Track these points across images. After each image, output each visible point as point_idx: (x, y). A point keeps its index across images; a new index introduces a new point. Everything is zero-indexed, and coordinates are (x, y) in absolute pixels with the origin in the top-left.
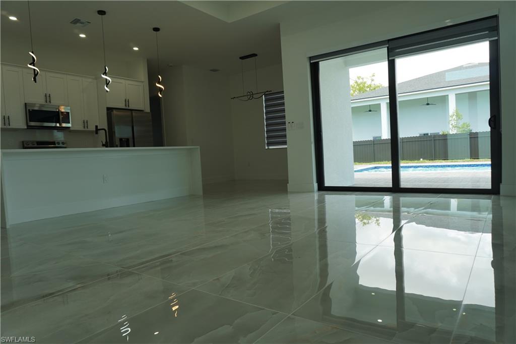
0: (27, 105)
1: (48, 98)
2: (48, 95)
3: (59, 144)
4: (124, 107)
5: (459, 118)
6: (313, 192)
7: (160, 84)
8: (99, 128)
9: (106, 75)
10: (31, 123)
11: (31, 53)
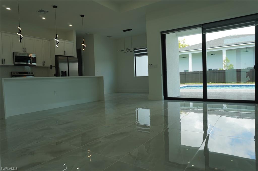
0: (14, 53)
1: (25, 50)
2: (25, 48)
3: (30, 74)
4: (64, 55)
5: (228, 62)
6: (162, 100)
7: (84, 44)
8: (52, 66)
9: (57, 39)
10: (16, 62)
11: (19, 27)
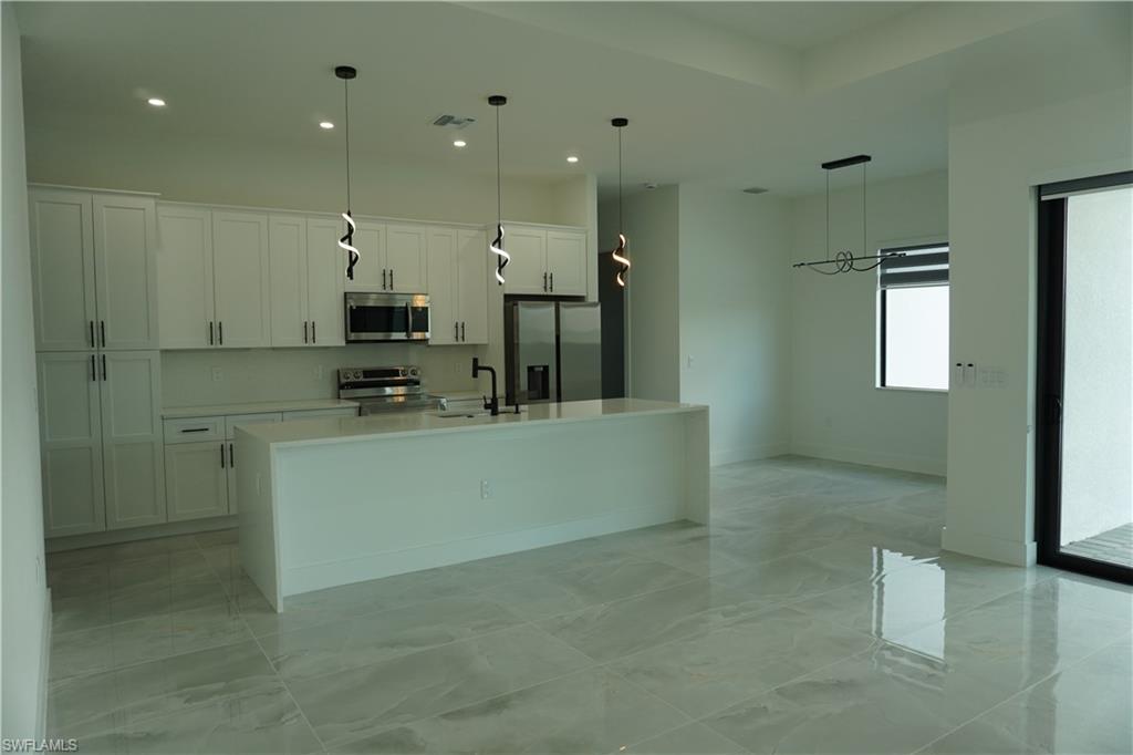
0: (348, 297)
1: (388, 279)
2: (388, 273)
3: (404, 375)
4: (542, 292)
6: (1021, 566)
7: (621, 256)
8: (480, 364)
9: (500, 248)
10: (353, 334)
11: (345, 216)
